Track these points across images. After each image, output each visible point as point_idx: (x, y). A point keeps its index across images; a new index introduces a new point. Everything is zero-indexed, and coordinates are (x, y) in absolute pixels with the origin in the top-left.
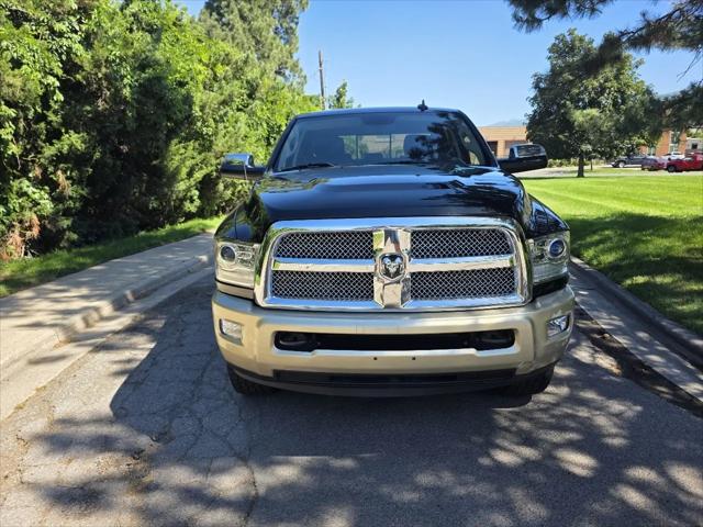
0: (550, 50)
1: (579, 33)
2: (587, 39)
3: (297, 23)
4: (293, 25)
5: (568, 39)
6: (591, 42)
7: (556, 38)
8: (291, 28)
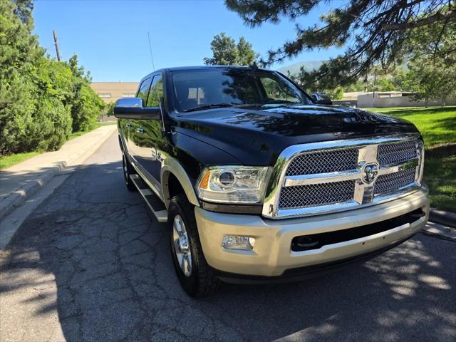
0: (212, 44)
1: (227, 36)
2: (231, 40)
3: (32, 8)
4: (29, 10)
5: (221, 38)
6: (233, 41)
7: (215, 38)
8: (27, 11)
